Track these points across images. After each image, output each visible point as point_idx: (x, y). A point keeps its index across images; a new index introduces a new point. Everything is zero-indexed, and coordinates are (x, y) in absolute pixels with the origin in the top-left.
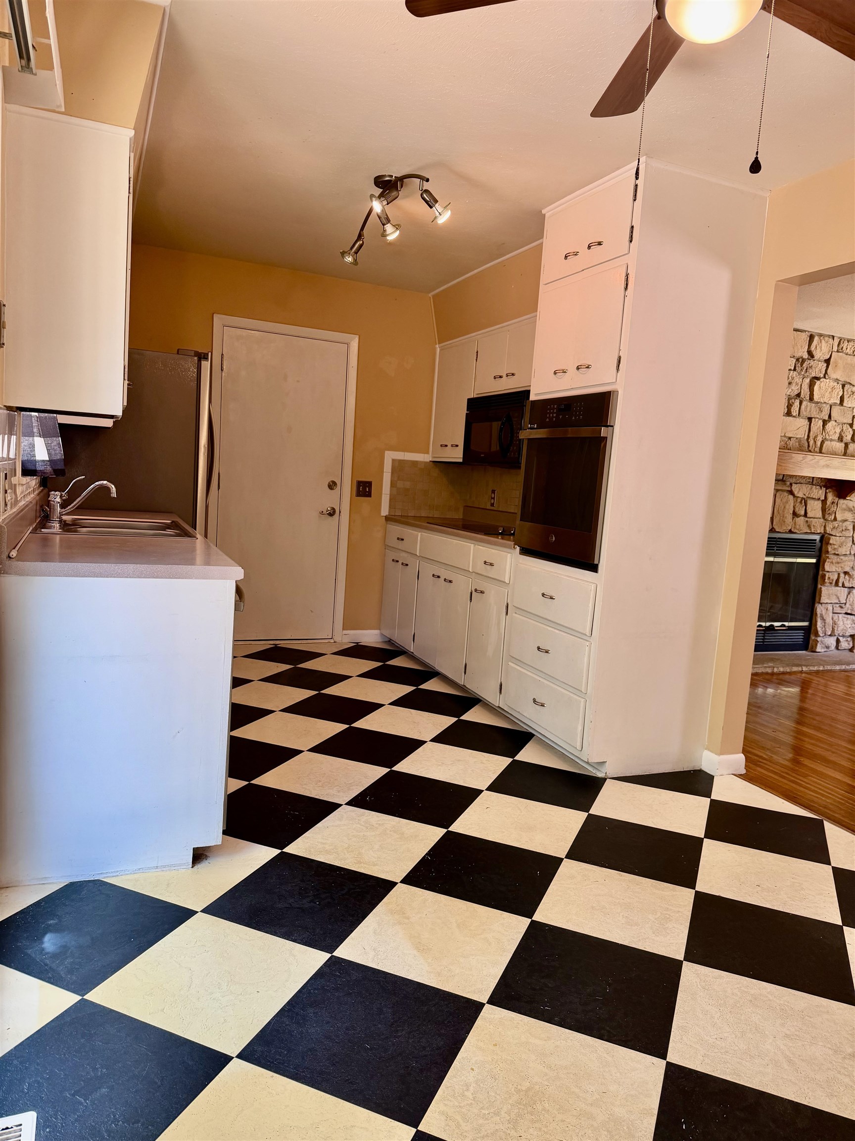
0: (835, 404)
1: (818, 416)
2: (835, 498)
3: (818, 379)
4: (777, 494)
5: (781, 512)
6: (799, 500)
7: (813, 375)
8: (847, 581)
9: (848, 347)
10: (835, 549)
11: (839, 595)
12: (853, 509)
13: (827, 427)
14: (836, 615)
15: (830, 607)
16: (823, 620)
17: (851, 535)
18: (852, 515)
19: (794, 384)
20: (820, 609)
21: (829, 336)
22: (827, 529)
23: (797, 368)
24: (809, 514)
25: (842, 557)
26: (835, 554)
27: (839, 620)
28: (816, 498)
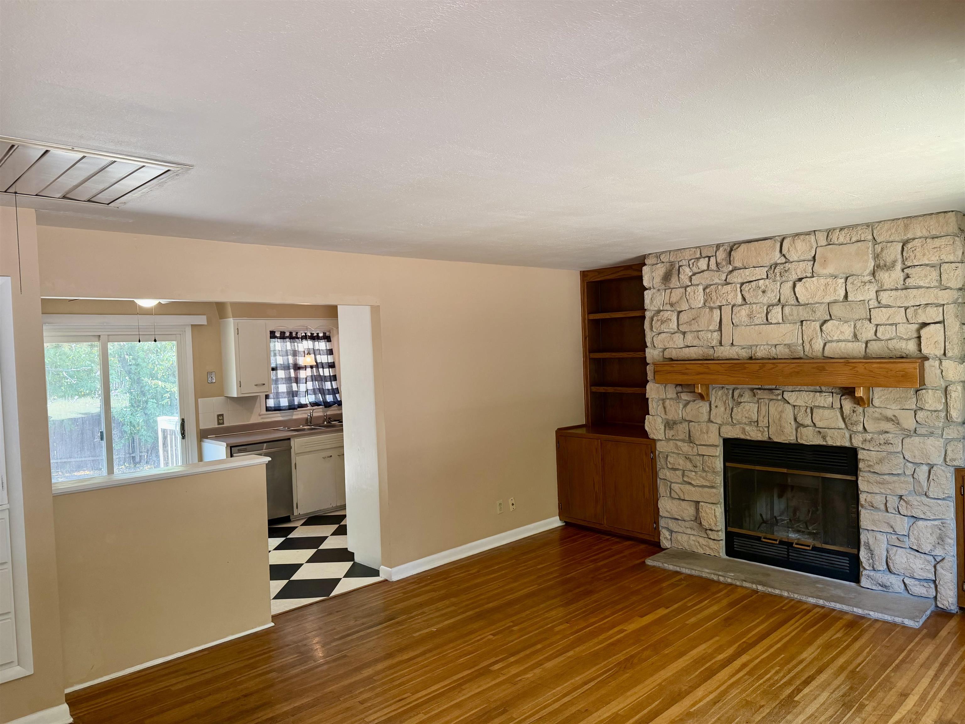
0: (835, 302)
1: (811, 318)
2: (855, 406)
3: (800, 280)
4: (770, 403)
5: (777, 421)
6: (803, 410)
7: (795, 277)
8: (904, 508)
9: (840, 236)
10: (869, 466)
11: (892, 523)
12: (894, 418)
13: (824, 328)
14: (895, 548)
15: (883, 538)
16: (870, 551)
17: (899, 449)
18: (893, 426)
19: (769, 292)
20: (863, 538)
21: (808, 234)
22: (853, 441)
23: (769, 276)
24: (819, 424)
25: (886, 477)
26: (870, 471)
27: (895, 555)
28: (826, 406)
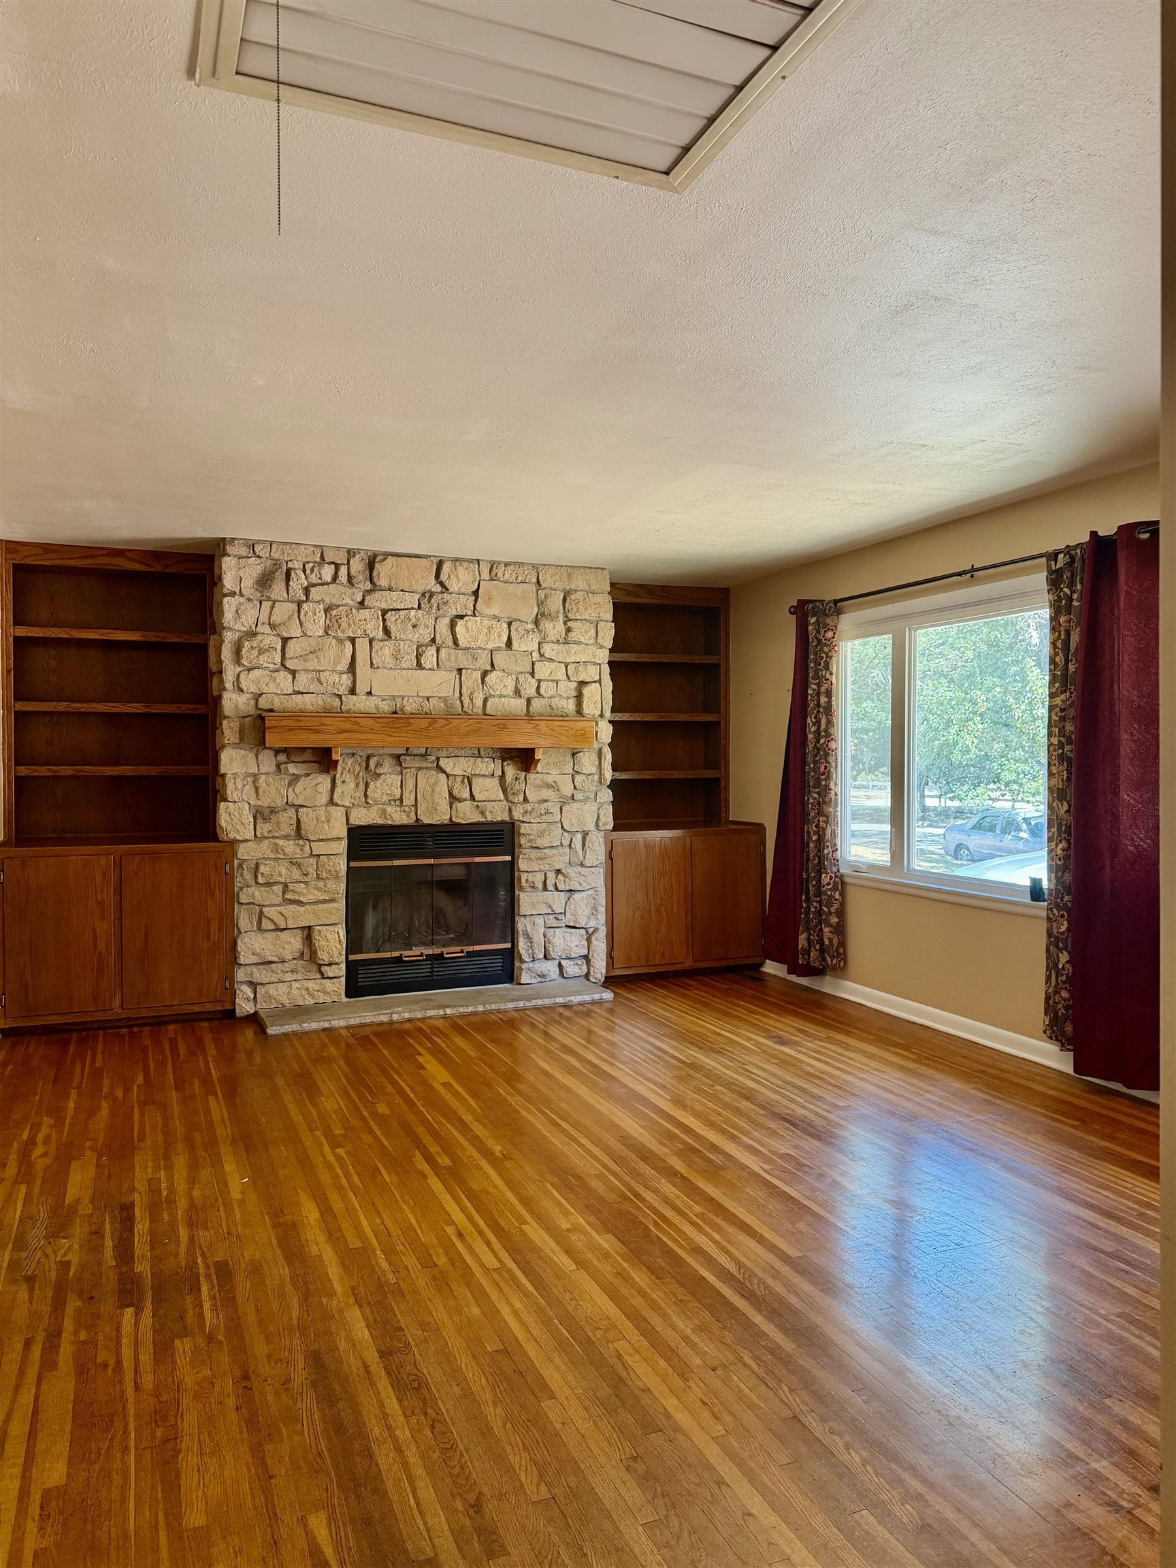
0: (499, 649)
1: (471, 666)
2: (519, 772)
3: (461, 617)
4: (419, 774)
5: (428, 797)
6: (459, 779)
7: (454, 613)
8: (562, 882)
9: (506, 572)
10: (530, 841)
11: (550, 902)
12: (554, 784)
13: (487, 679)
14: (552, 930)
15: (539, 921)
16: (528, 937)
17: (558, 819)
18: (554, 793)
19: (422, 627)
20: (521, 924)
21: (471, 561)
22: (514, 813)
23: (422, 606)
24: (478, 796)
25: (546, 851)
26: (532, 847)
27: (554, 937)
28: (487, 774)
